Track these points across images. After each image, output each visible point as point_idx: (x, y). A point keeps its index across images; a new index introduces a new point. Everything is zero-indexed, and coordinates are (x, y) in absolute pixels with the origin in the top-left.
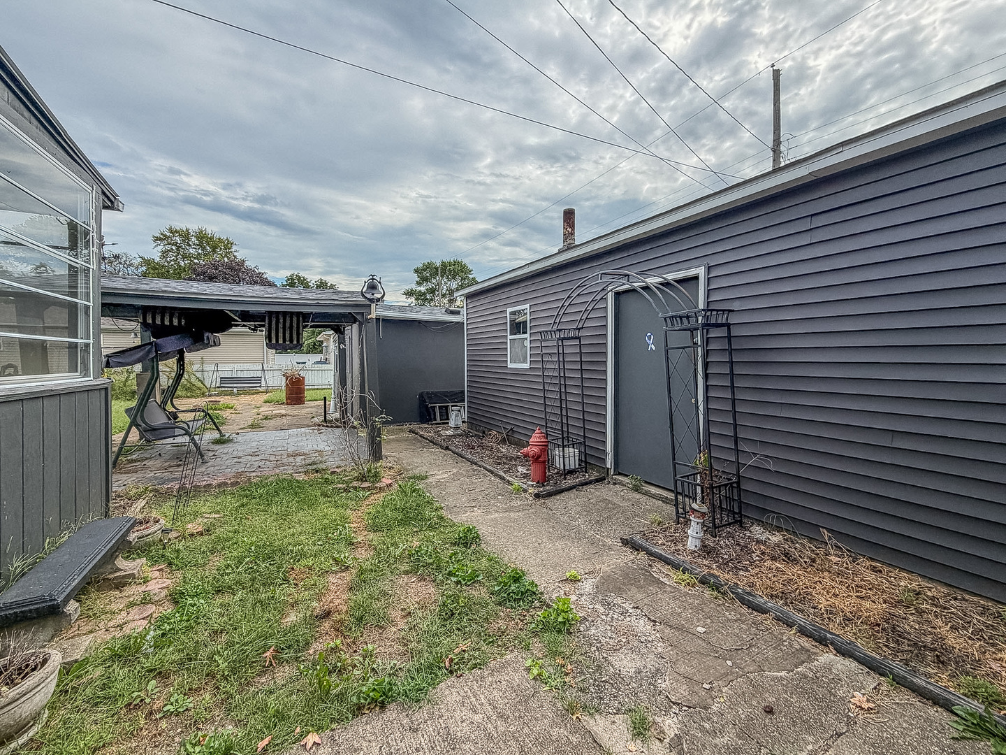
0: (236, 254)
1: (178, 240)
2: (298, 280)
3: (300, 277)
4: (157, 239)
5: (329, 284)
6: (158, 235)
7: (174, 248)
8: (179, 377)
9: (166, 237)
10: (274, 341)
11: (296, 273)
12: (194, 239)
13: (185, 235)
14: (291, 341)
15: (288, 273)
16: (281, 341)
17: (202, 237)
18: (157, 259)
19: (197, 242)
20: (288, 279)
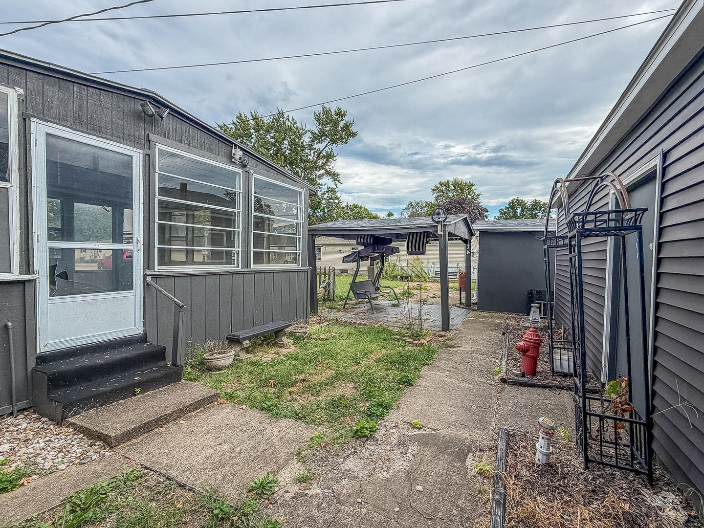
0: (475, 191)
1: (443, 188)
2: (518, 203)
3: (519, 201)
4: (434, 190)
5: (542, 203)
6: (434, 188)
7: (441, 193)
8: (382, 269)
9: (438, 188)
10: (410, 250)
11: (516, 198)
12: (452, 187)
13: (447, 185)
14: (419, 250)
15: (510, 199)
16: (414, 250)
17: (456, 184)
18: (433, 202)
19: (453, 188)
20: (510, 203)
